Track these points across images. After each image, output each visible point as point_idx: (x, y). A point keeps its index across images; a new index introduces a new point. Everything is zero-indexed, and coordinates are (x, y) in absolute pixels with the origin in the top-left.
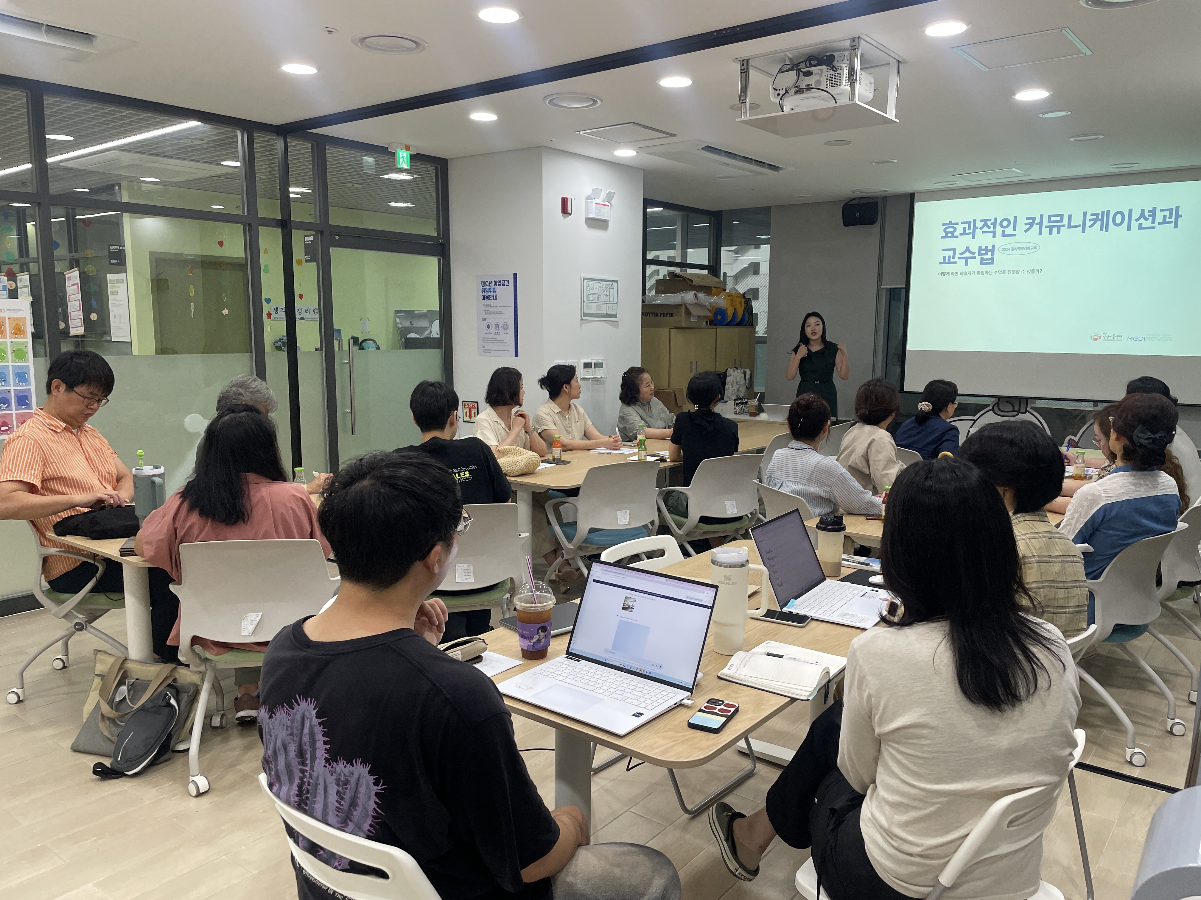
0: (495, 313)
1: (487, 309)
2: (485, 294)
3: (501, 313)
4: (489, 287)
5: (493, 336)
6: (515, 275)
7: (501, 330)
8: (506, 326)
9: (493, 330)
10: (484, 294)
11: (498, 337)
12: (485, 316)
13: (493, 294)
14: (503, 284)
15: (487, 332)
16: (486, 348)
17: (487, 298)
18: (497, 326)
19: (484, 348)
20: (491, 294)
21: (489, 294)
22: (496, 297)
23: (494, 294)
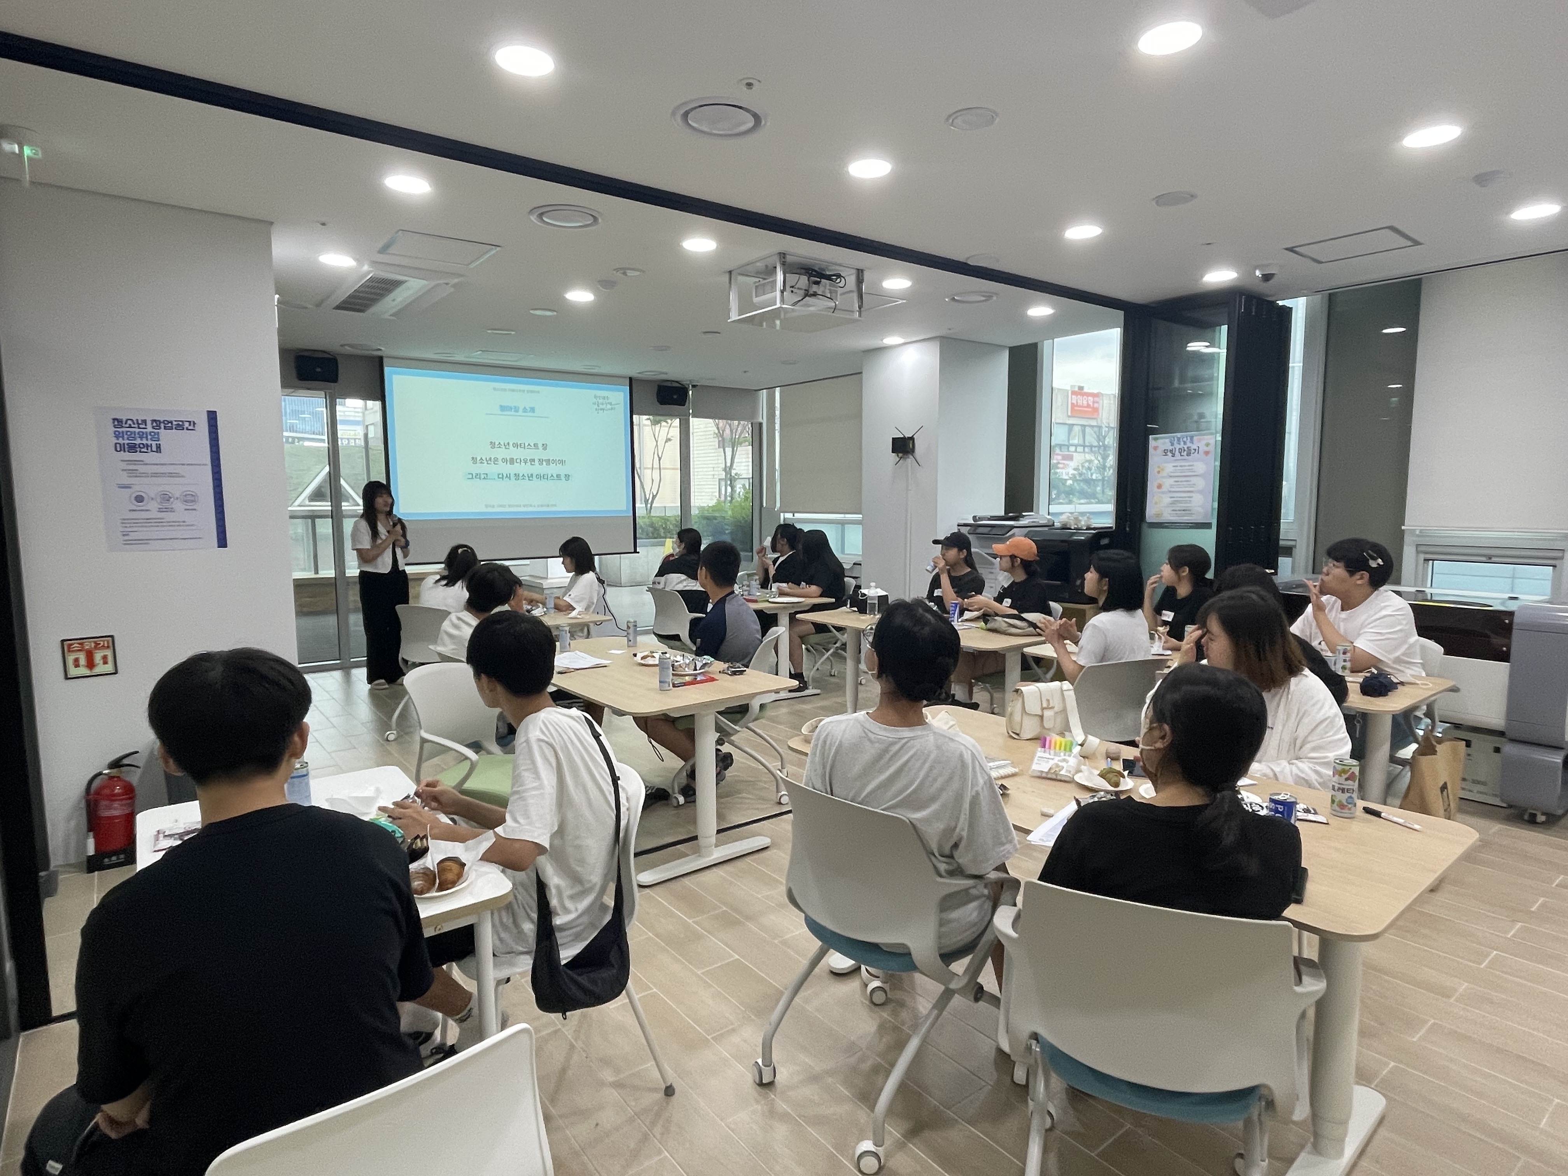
0: (155, 475)
1: (131, 467)
2: (126, 442)
3: (177, 475)
4: (137, 430)
5: (154, 514)
6: (212, 417)
7: (178, 506)
8: (189, 498)
9: (153, 506)
10: (121, 441)
11: (169, 516)
12: (127, 481)
13: (149, 442)
14: (180, 426)
15: (135, 508)
16: (133, 536)
17: (132, 448)
18: (166, 498)
19: (126, 538)
20: (144, 442)
21: (138, 441)
22: (159, 447)
23: (154, 443)
